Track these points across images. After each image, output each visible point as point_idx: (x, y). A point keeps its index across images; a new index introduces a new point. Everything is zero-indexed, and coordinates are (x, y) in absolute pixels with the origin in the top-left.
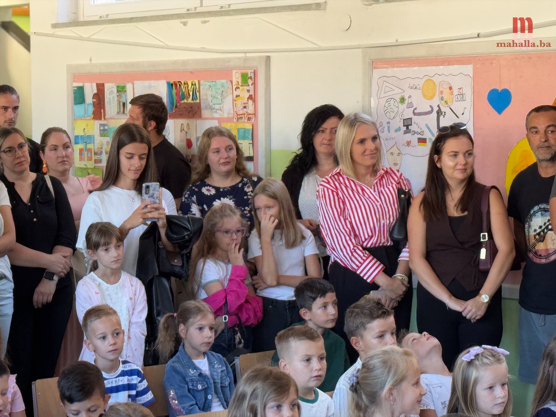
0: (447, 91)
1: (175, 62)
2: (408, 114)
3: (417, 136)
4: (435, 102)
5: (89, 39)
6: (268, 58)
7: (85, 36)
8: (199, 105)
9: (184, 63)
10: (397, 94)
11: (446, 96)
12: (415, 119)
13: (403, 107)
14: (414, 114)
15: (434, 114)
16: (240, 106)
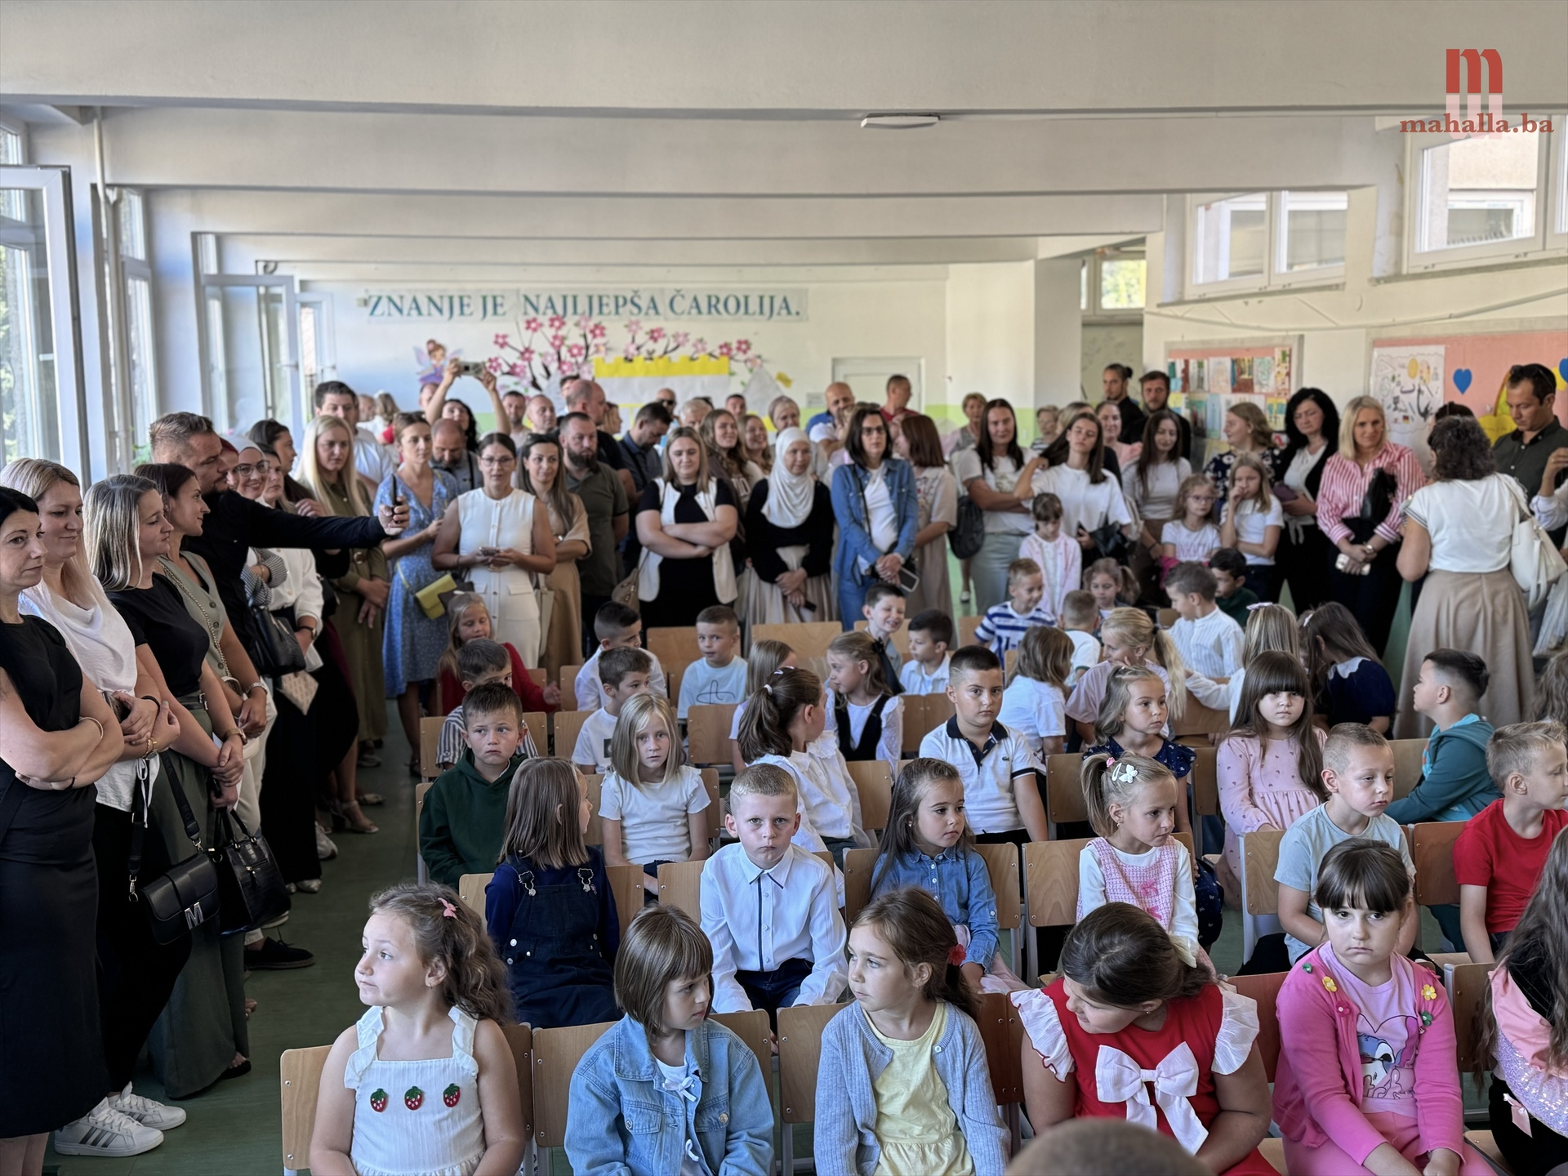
0: (1425, 370)
1: (1236, 340)
2: (1397, 393)
3: (1403, 414)
4: (1417, 381)
5: (1182, 318)
6: (1302, 337)
7: (1180, 314)
8: (1251, 381)
9: (1243, 340)
10: (1389, 372)
11: (1425, 375)
12: (1403, 397)
13: (1393, 385)
14: (1403, 392)
15: (1416, 393)
16: (1280, 383)
